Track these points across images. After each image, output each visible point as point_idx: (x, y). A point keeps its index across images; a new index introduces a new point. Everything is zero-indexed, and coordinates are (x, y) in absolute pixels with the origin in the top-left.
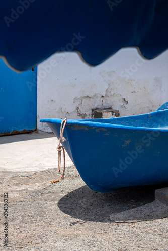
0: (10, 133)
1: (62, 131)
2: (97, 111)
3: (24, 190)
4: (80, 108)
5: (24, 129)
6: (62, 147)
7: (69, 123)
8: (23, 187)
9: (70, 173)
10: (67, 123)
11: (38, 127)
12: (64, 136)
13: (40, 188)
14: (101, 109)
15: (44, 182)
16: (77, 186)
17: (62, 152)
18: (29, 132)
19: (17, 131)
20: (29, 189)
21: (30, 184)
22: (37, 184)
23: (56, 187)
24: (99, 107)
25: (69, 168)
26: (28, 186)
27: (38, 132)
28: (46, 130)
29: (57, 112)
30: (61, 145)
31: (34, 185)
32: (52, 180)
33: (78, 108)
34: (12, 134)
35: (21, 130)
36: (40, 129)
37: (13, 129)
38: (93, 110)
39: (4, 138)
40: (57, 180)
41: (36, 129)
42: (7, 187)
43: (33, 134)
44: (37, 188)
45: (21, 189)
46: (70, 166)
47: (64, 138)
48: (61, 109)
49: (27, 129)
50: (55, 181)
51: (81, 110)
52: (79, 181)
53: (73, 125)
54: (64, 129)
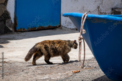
0: (36, 29)
1: (82, 24)
2: (117, 10)
3: (48, 79)
4: (101, 7)
5: (49, 25)
6: (83, 39)
7: (89, 17)
8: (46, 77)
9: (90, 65)
10: (87, 17)
11: (62, 24)
12: (84, 28)
13: (62, 77)
14: (120, 9)
15: (67, 73)
16: (96, 76)
17: (82, 43)
18: (54, 28)
19: (42, 27)
20: (52, 78)
21: (54, 74)
22: (60, 74)
23: (77, 76)
24: (119, 6)
25: (89, 60)
26: (51, 76)
27: (61, 29)
28: (70, 27)
29: (79, 11)
30: (82, 37)
31: (57, 75)
32: (74, 71)
33: (98, 7)
34: (38, 30)
35: (46, 26)
36: (64, 25)
37: (38, 25)
38: (112, 9)
39: (31, 33)
40: (78, 71)
41: (60, 26)
42: (33, 76)
43: (58, 30)
44: (59, 77)
45: (45, 78)
46: (90, 59)
47: (84, 30)
48: (84, 7)
49: (52, 25)
50: (76, 71)
51: (102, 9)
52: (98, 72)
53: (93, 18)
54: (85, 22)
